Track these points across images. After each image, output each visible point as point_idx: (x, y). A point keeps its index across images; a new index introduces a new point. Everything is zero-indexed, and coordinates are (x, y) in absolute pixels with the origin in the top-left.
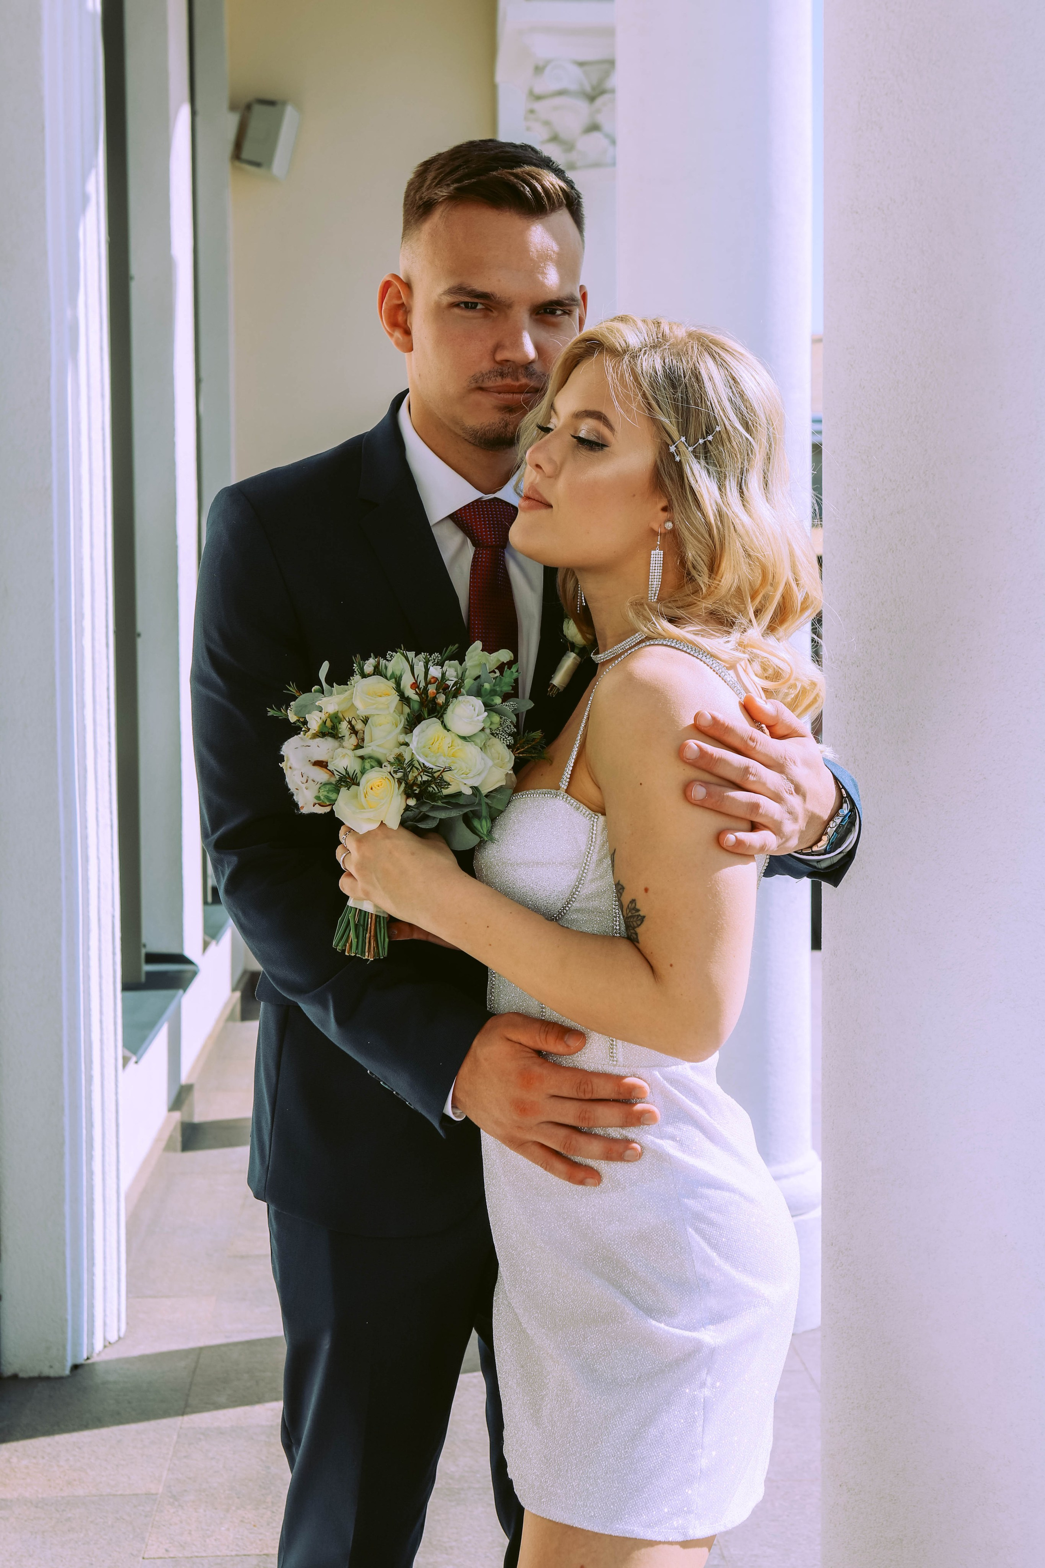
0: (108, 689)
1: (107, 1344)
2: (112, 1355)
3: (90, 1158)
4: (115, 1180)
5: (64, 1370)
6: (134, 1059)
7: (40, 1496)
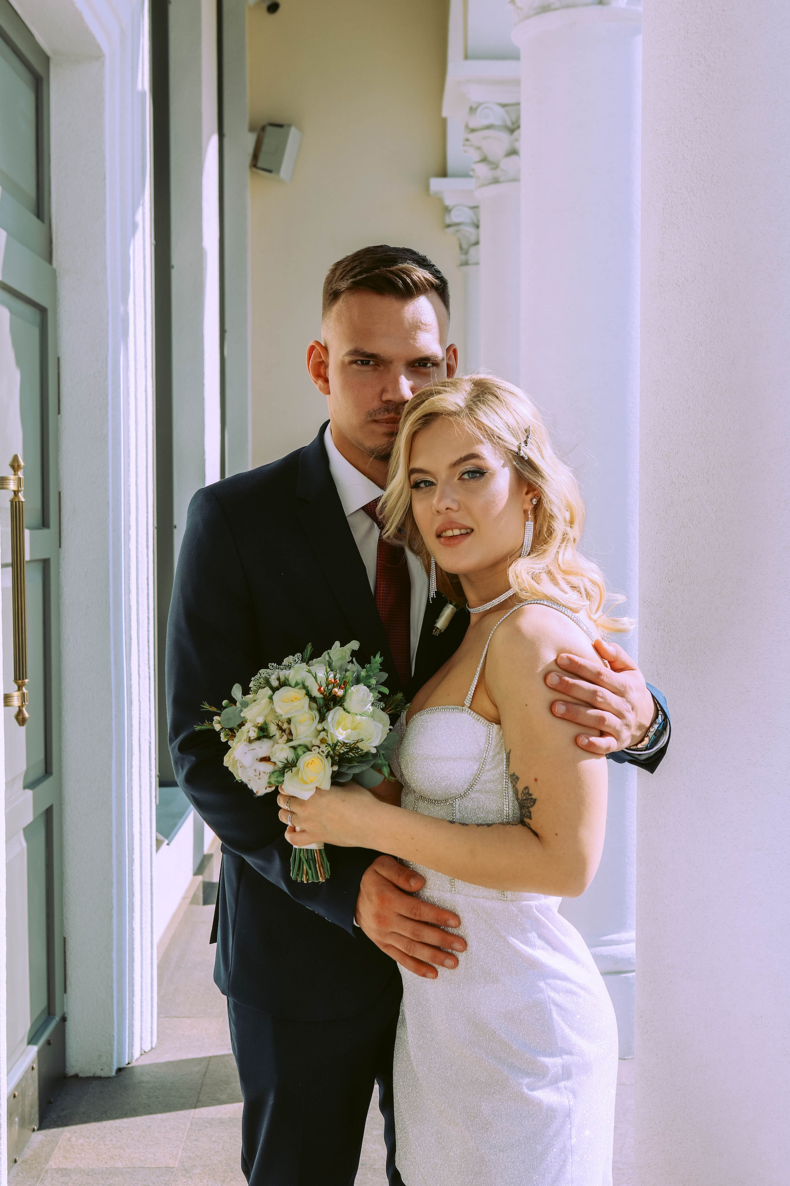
0: (148, 579)
1: (143, 1053)
2: (146, 1061)
3: (132, 918)
4: (149, 934)
5: (111, 1072)
6: (166, 842)
7: (91, 1167)
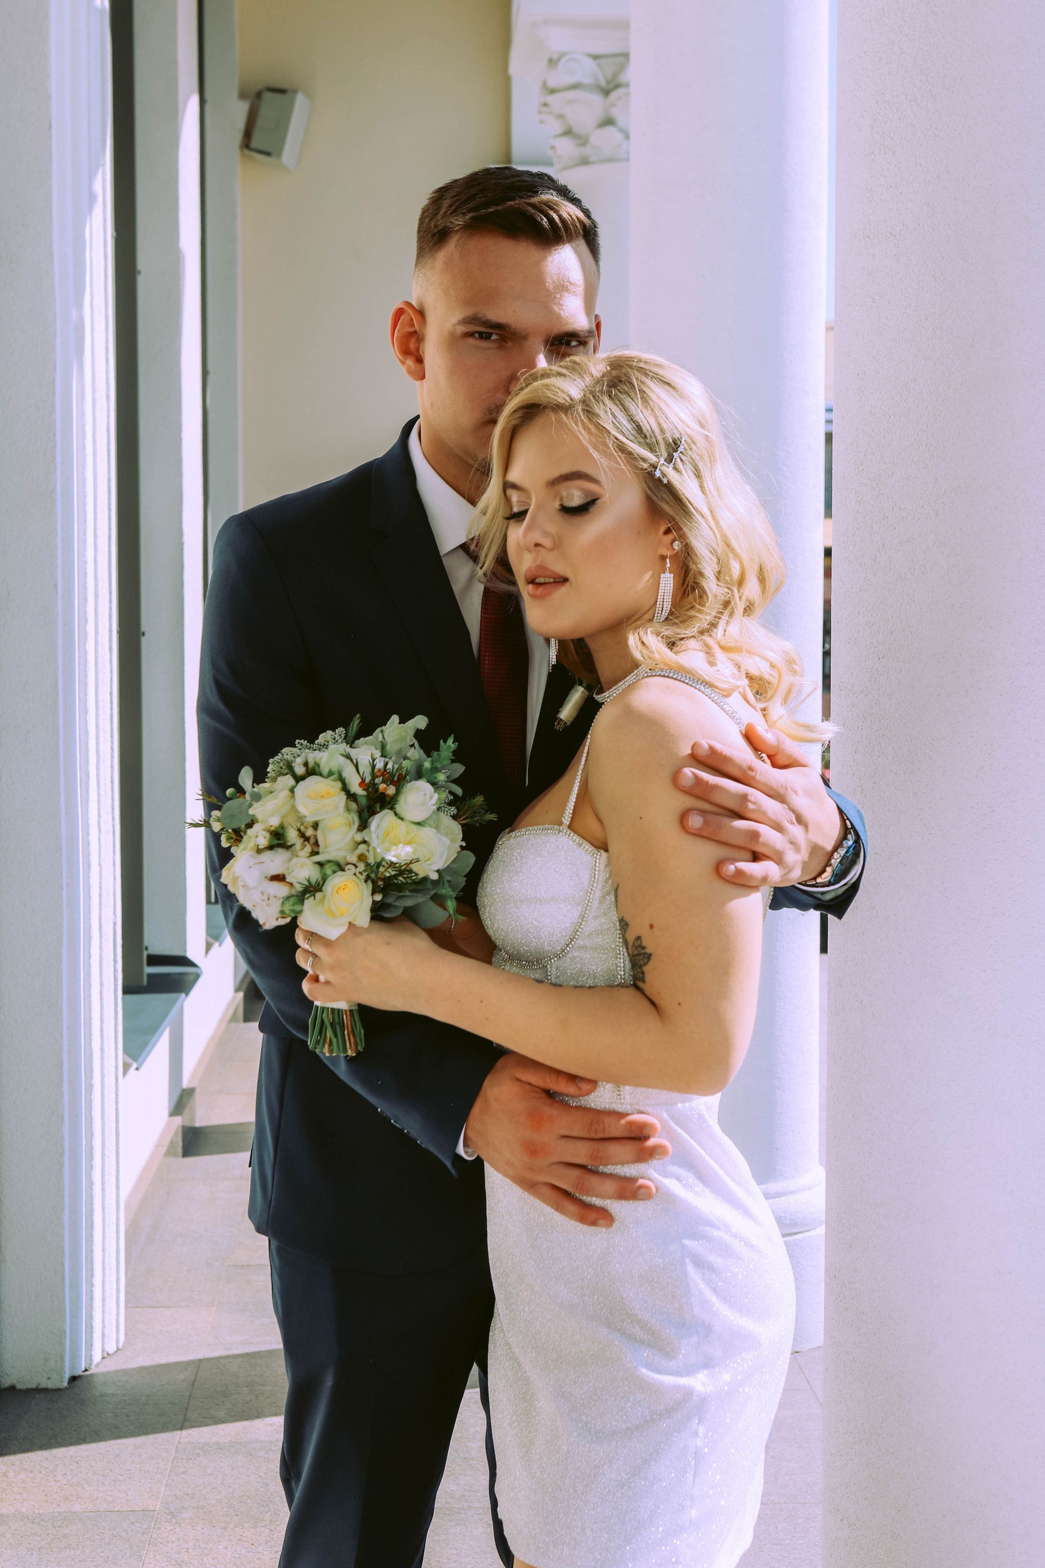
0: (111, 694)
1: (106, 1355)
2: (110, 1366)
3: (90, 1168)
4: (114, 1190)
5: (62, 1382)
6: (135, 1065)
7: (37, 1511)
